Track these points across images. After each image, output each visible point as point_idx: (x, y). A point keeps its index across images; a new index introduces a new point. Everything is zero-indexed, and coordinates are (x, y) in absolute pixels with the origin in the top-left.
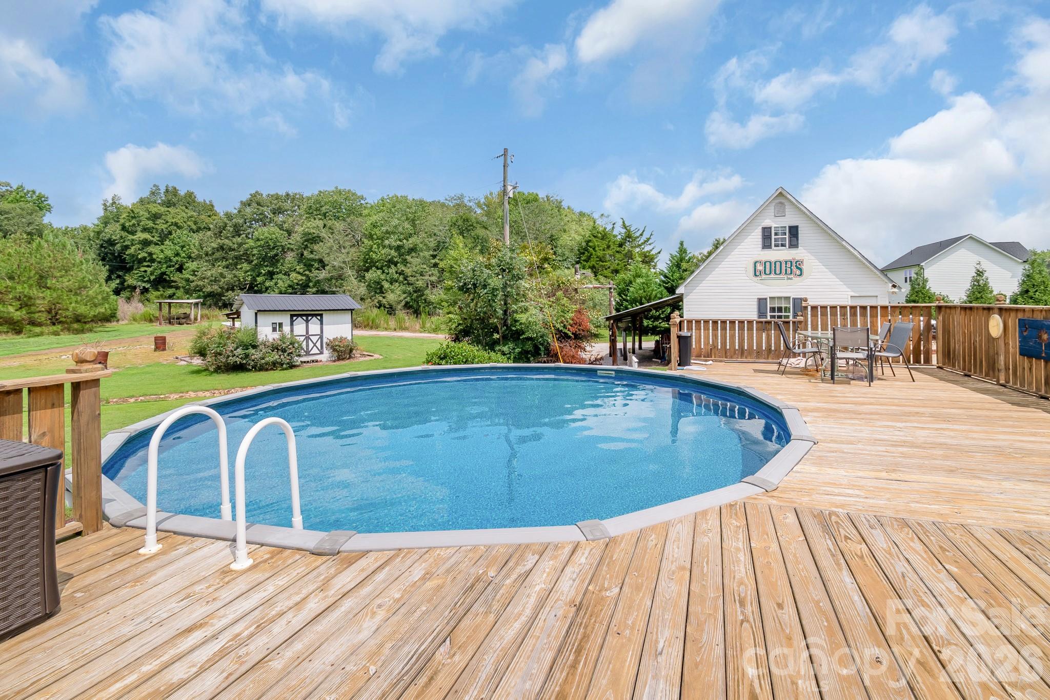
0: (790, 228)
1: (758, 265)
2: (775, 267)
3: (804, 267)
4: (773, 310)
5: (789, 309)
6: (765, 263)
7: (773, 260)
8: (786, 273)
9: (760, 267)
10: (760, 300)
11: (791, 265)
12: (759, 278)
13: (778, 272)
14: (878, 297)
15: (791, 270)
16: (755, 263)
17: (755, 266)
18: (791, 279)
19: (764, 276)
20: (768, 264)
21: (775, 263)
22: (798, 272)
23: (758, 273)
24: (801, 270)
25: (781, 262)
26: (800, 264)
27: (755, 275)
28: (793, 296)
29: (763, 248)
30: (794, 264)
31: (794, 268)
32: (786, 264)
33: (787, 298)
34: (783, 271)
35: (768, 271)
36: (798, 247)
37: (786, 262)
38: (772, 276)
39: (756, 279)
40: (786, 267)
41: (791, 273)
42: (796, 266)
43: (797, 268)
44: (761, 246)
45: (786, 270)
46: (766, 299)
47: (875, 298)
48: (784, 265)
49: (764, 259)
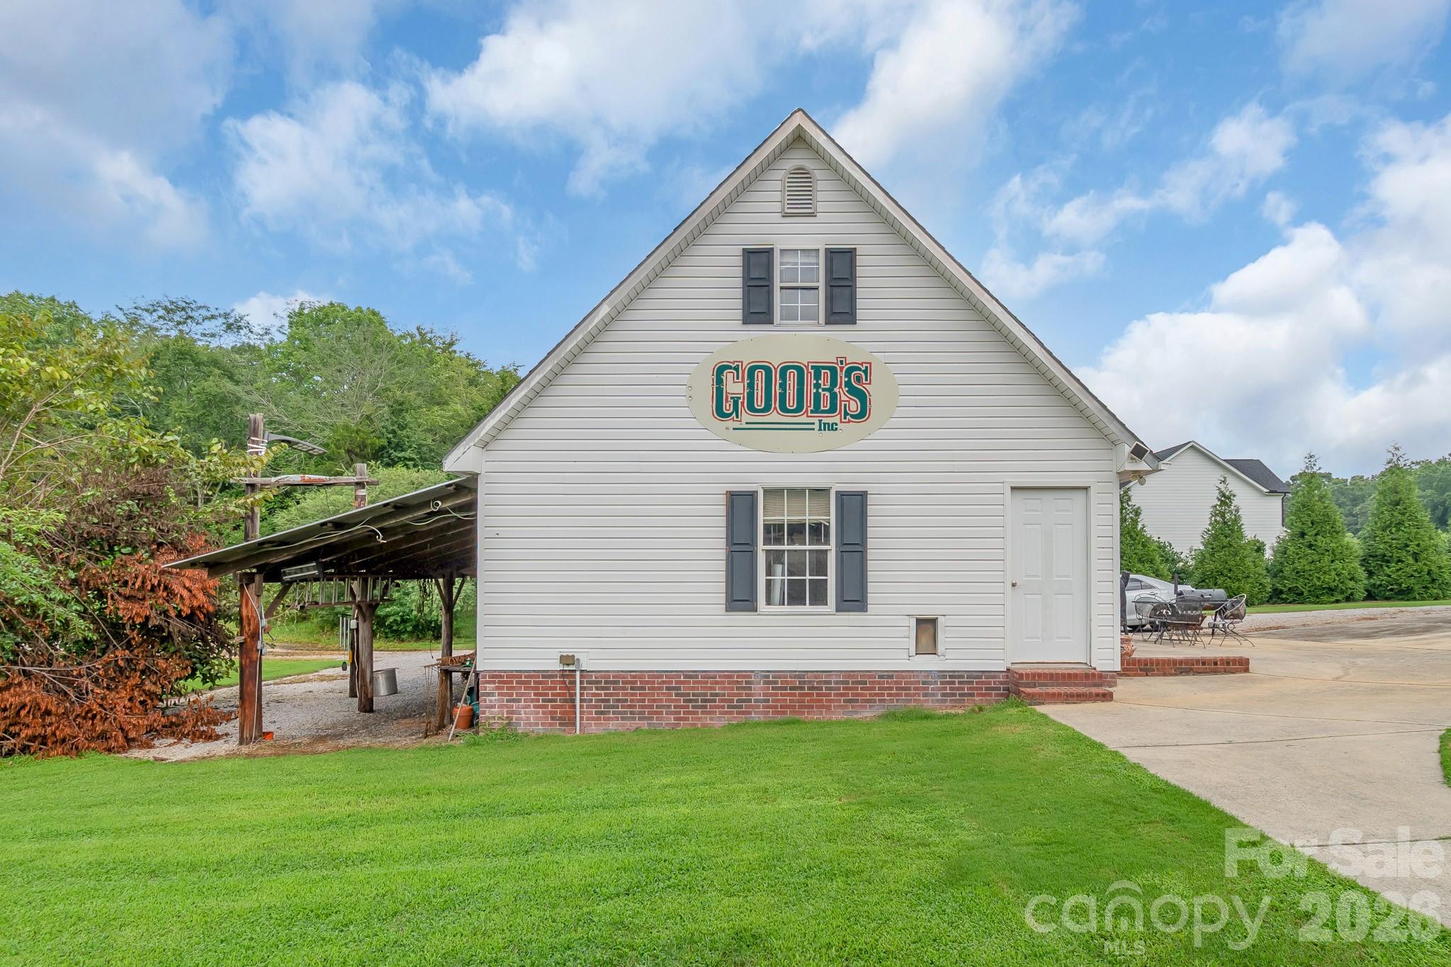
0: (832, 254)
1: (728, 376)
2: (783, 386)
3: (874, 390)
4: (774, 532)
5: (827, 528)
6: (752, 370)
7: (776, 361)
8: (817, 409)
9: (734, 387)
10: (732, 497)
11: (834, 383)
12: (731, 424)
13: (791, 403)
14: (1092, 491)
15: (834, 397)
16: (721, 370)
17: (719, 381)
18: (832, 427)
19: (746, 417)
20: (760, 376)
21: (784, 370)
22: (854, 406)
23: (728, 407)
24: (862, 397)
25: (800, 370)
26: (858, 379)
27: (720, 413)
28: (839, 482)
29: (745, 322)
30: (842, 377)
31: (843, 394)
32: (817, 377)
33: (820, 493)
34: (809, 402)
35: (760, 403)
36: (854, 322)
37: (817, 370)
38: (774, 416)
39: (721, 425)
40: (817, 386)
41: (833, 409)
42: (848, 384)
43: (853, 391)
44: (739, 314)
45: (817, 395)
46: (752, 495)
47: (1079, 497)
48: (810, 380)
49: (747, 359)
